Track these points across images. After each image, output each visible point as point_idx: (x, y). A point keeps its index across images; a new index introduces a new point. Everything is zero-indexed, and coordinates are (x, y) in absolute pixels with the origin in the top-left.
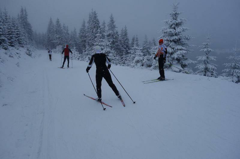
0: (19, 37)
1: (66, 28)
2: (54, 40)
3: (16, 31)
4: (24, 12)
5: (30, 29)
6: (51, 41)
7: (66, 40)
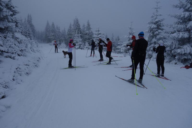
0: (30, 35)
1: (58, 28)
2: (50, 36)
3: (28, 31)
4: (30, 17)
5: (34, 29)
6: (48, 37)
7: (58, 36)
